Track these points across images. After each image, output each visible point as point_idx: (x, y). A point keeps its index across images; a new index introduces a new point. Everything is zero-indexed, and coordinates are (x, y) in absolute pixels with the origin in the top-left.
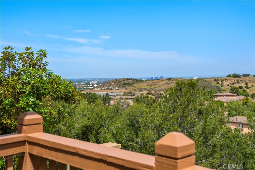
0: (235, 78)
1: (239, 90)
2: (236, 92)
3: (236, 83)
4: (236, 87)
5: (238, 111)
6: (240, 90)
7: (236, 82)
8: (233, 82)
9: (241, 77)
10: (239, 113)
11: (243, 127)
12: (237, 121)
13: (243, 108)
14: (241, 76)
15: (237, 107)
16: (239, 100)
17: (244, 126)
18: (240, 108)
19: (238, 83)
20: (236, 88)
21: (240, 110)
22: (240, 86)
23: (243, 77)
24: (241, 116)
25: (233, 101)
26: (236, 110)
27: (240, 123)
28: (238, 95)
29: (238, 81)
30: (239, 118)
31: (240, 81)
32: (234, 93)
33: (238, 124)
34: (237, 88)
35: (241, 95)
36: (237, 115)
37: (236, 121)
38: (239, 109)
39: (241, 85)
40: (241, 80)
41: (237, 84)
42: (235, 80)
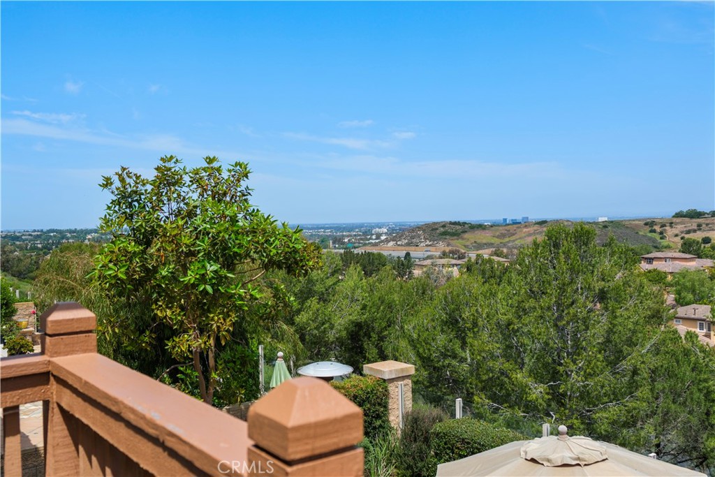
0: (694, 220)
1: (703, 245)
2: (695, 251)
3: (695, 231)
4: (696, 238)
5: (699, 293)
6: (704, 247)
7: (696, 228)
8: (687, 229)
9: (707, 216)
10: (702, 298)
11: (709, 330)
12: (696, 316)
13: (711, 286)
14: (708, 214)
15: (696, 284)
16: (702, 269)
17: (712, 326)
18: (703, 285)
19: (700, 229)
20: (694, 241)
21: (704, 292)
22: (704, 237)
23: (712, 217)
24: (705, 304)
25: (687, 271)
26: (694, 292)
27: (704, 320)
28: (700, 257)
29: (699, 225)
30: (700, 310)
31: (704, 226)
32: (690, 253)
33: (698, 322)
34: (698, 242)
35: (707, 257)
36: (695, 302)
37: (693, 316)
38: (702, 289)
39: (707, 236)
40: (707, 225)
41: (698, 232)
42: (693, 224)
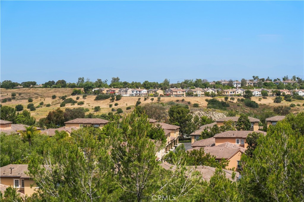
0: (9, 90)
1: (17, 112)
2: (11, 117)
3: (10, 100)
4: (11, 106)
5: (14, 154)
6: (18, 114)
7: (11, 97)
8: (4, 98)
9: (19, 87)
10: (17, 158)
11: (23, 186)
12: (12, 175)
13: (24, 147)
14: (20, 85)
15: (12, 146)
16: (16, 133)
17: (25, 182)
18: (17, 147)
19: (14, 98)
20: (10, 108)
21: (18, 153)
22: (17, 105)
23: (24, 87)
24: (20, 163)
25: (4, 136)
26: (10, 153)
27: (19, 178)
28: (14, 122)
29: (13, 95)
30: (16, 169)
31: (17, 95)
32: (6, 119)
33: (14, 180)
34: (13, 109)
35: (20, 122)
36: (11, 162)
37: (10, 175)
38: (17, 150)
39: (20, 104)
40: (20, 94)
41: (13, 101)
42: (8, 93)
